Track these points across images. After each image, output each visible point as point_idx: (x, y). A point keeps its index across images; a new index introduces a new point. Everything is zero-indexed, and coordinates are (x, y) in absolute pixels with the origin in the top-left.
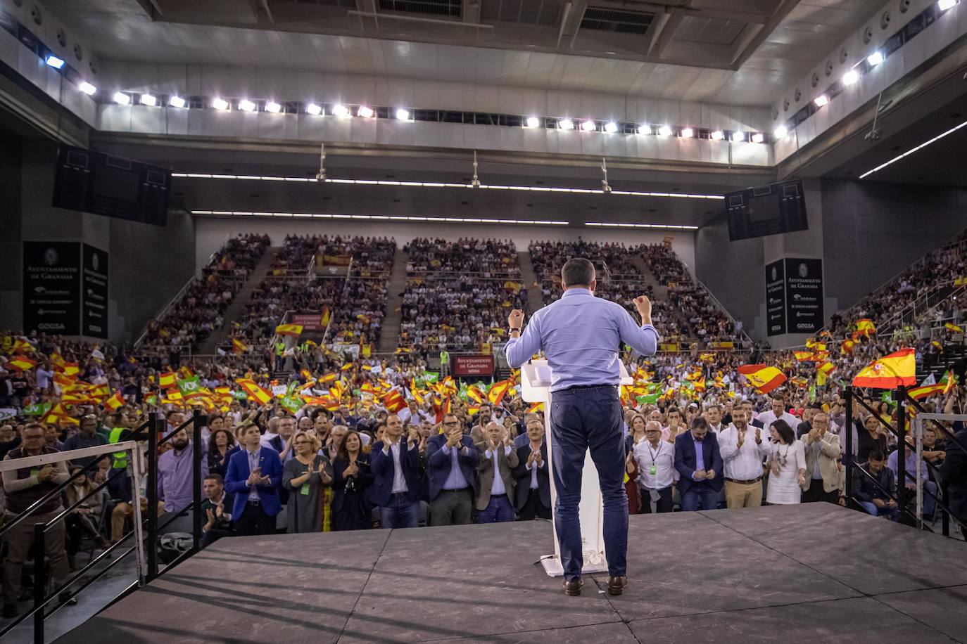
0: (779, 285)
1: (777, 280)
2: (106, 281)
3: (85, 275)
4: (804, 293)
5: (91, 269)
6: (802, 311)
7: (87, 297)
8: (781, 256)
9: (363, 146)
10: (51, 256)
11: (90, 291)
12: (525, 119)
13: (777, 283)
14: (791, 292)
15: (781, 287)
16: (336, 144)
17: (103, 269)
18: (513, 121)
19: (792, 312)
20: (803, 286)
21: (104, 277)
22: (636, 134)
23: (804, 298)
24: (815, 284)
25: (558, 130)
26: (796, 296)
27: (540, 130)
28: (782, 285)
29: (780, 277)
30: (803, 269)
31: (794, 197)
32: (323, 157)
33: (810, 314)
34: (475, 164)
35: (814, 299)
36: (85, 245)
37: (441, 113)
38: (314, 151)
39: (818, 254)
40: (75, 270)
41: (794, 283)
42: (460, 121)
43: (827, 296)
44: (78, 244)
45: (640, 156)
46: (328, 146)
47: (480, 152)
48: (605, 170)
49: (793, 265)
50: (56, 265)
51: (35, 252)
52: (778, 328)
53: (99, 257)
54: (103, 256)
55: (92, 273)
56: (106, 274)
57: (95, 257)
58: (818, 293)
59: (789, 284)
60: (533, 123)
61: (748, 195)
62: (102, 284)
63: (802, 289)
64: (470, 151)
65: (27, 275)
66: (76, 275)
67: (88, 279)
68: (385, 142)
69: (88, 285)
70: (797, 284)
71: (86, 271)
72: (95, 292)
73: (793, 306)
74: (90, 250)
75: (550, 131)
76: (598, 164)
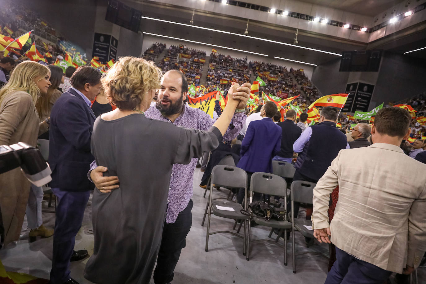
0: (353, 93)
1: (351, 91)
2: (116, 50)
3: (111, 47)
4: (363, 98)
5: (113, 45)
6: (360, 105)
7: (111, 55)
8: (358, 81)
9: (208, 12)
10: (102, 38)
11: (112, 53)
12: (270, 9)
13: (352, 92)
14: (357, 96)
15: (353, 94)
16: (198, 10)
17: (116, 46)
18: (265, 9)
19: (355, 105)
20: (363, 95)
21: (116, 49)
22: (313, 21)
23: (362, 100)
24: (369, 95)
25: (282, 15)
26: (359, 99)
27: (275, 14)
28: (354, 93)
29: (354, 89)
30: (365, 88)
31: (376, 57)
32: (193, 14)
33: (363, 107)
34: (247, 25)
35: (366, 101)
36: (112, 37)
37: (239, 2)
38: (191, 12)
39: (374, 84)
40: (108, 44)
41: (360, 93)
42: (244, 7)
43: (372, 101)
44: (110, 36)
45: (312, 30)
46: (196, 11)
47: (250, 20)
48: (297, 34)
49: (362, 86)
50: (103, 42)
51: (98, 36)
52: (347, 109)
53: (116, 42)
54: (117, 41)
55: (113, 47)
56: (117, 48)
57: (114, 42)
58: (368, 99)
59: (357, 93)
60: (273, 11)
61: (353, 53)
62: (115, 51)
63: (362, 96)
64: (246, 20)
65: (95, 44)
66: (108, 46)
67: (112, 48)
68: (216, 12)
69: (111, 51)
70: (361, 93)
71: (112, 46)
72: (113, 53)
73: (356, 102)
74: (113, 39)
75: (279, 15)
76: (295, 31)
